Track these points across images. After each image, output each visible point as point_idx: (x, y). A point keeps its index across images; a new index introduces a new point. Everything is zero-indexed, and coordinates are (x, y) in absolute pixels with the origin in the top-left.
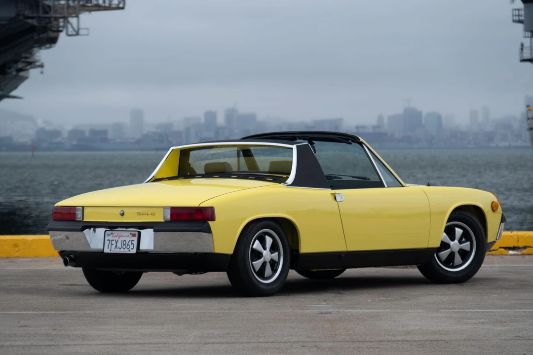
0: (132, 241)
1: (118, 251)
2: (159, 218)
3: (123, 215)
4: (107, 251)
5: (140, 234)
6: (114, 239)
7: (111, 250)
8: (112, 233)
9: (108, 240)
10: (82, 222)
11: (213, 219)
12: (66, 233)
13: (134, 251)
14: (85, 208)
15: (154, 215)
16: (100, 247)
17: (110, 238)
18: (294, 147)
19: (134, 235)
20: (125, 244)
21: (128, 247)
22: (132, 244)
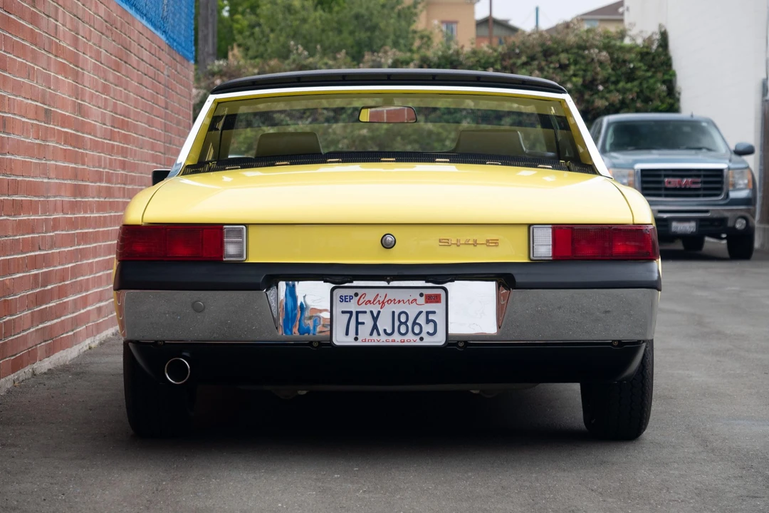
0: (428, 313)
1: (382, 341)
2: (511, 252)
3: (391, 244)
4: (340, 339)
6: (368, 308)
7: (356, 339)
8: (356, 295)
9: (343, 312)
10: (246, 265)
12: (192, 295)
13: (437, 341)
15: (497, 245)
17: (353, 306)
20: (405, 323)
21: (417, 330)
22: (428, 321)
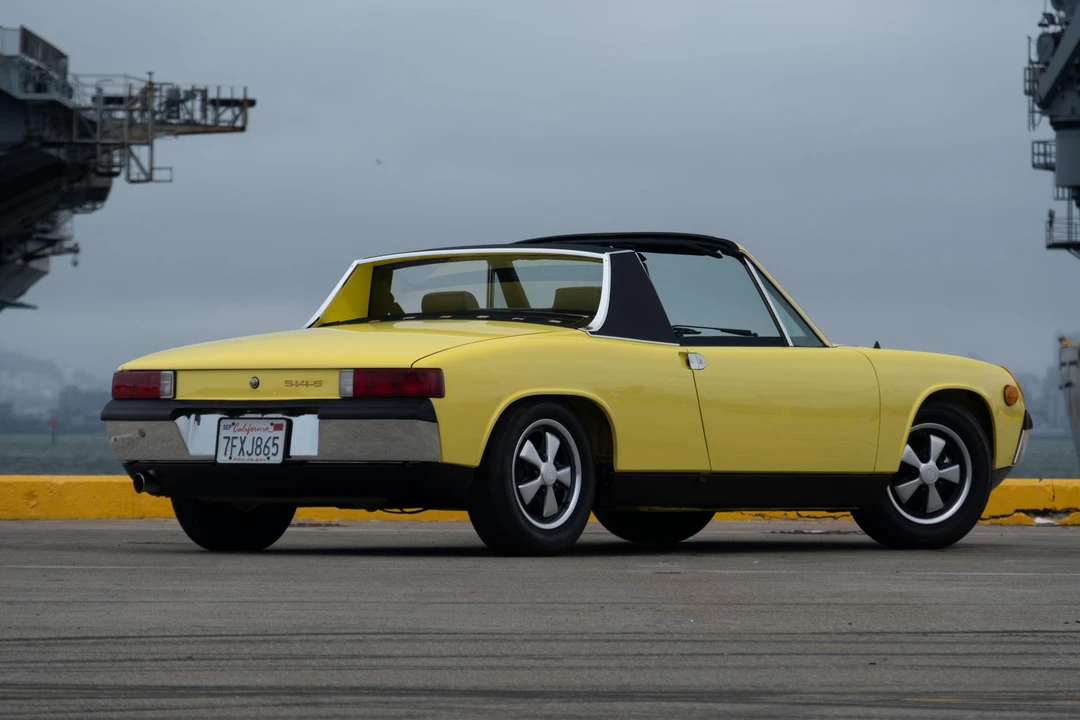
0: (275, 438)
1: (245, 459)
2: (330, 390)
3: (256, 385)
4: (222, 459)
5: (290, 424)
6: (238, 434)
7: (230, 458)
8: (233, 424)
9: (225, 438)
10: (173, 401)
11: (440, 394)
12: (140, 424)
13: (278, 459)
14: (180, 376)
15: (321, 385)
16: (209, 452)
17: (230, 433)
18: (606, 257)
19: (278, 427)
20: (260, 446)
21: (266, 452)
22: (274, 444)
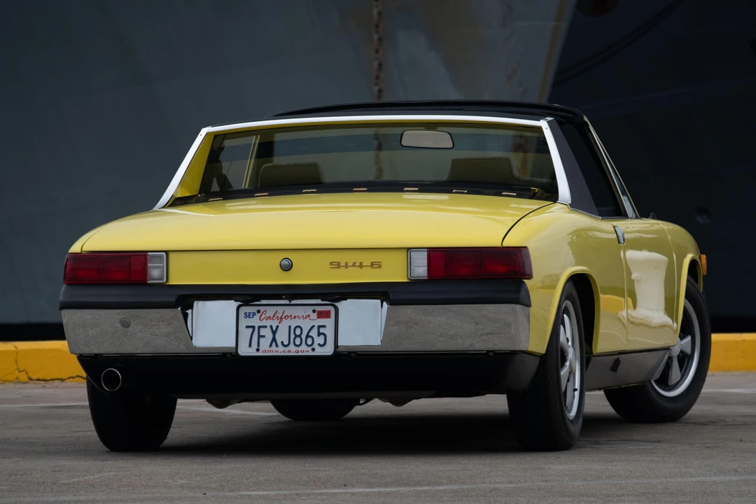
0: (319, 327)
1: (280, 351)
2: (394, 273)
3: (289, 267)
4: (244, 350)
5: (337, 311)
6: (268, 323)
7: (258, 350)
8: (259, 311)
9: (247, 327)
10: (166, 286)
11: (527, 274)
12: (121, 313)
13: (327, 351)
14: (172, 256)
15: (380, 266)
16: (227, 342)
17: (255, 322)
19: (322, 315)
20: (300, 336)
21: (309, 342)
22: (319, 334)
